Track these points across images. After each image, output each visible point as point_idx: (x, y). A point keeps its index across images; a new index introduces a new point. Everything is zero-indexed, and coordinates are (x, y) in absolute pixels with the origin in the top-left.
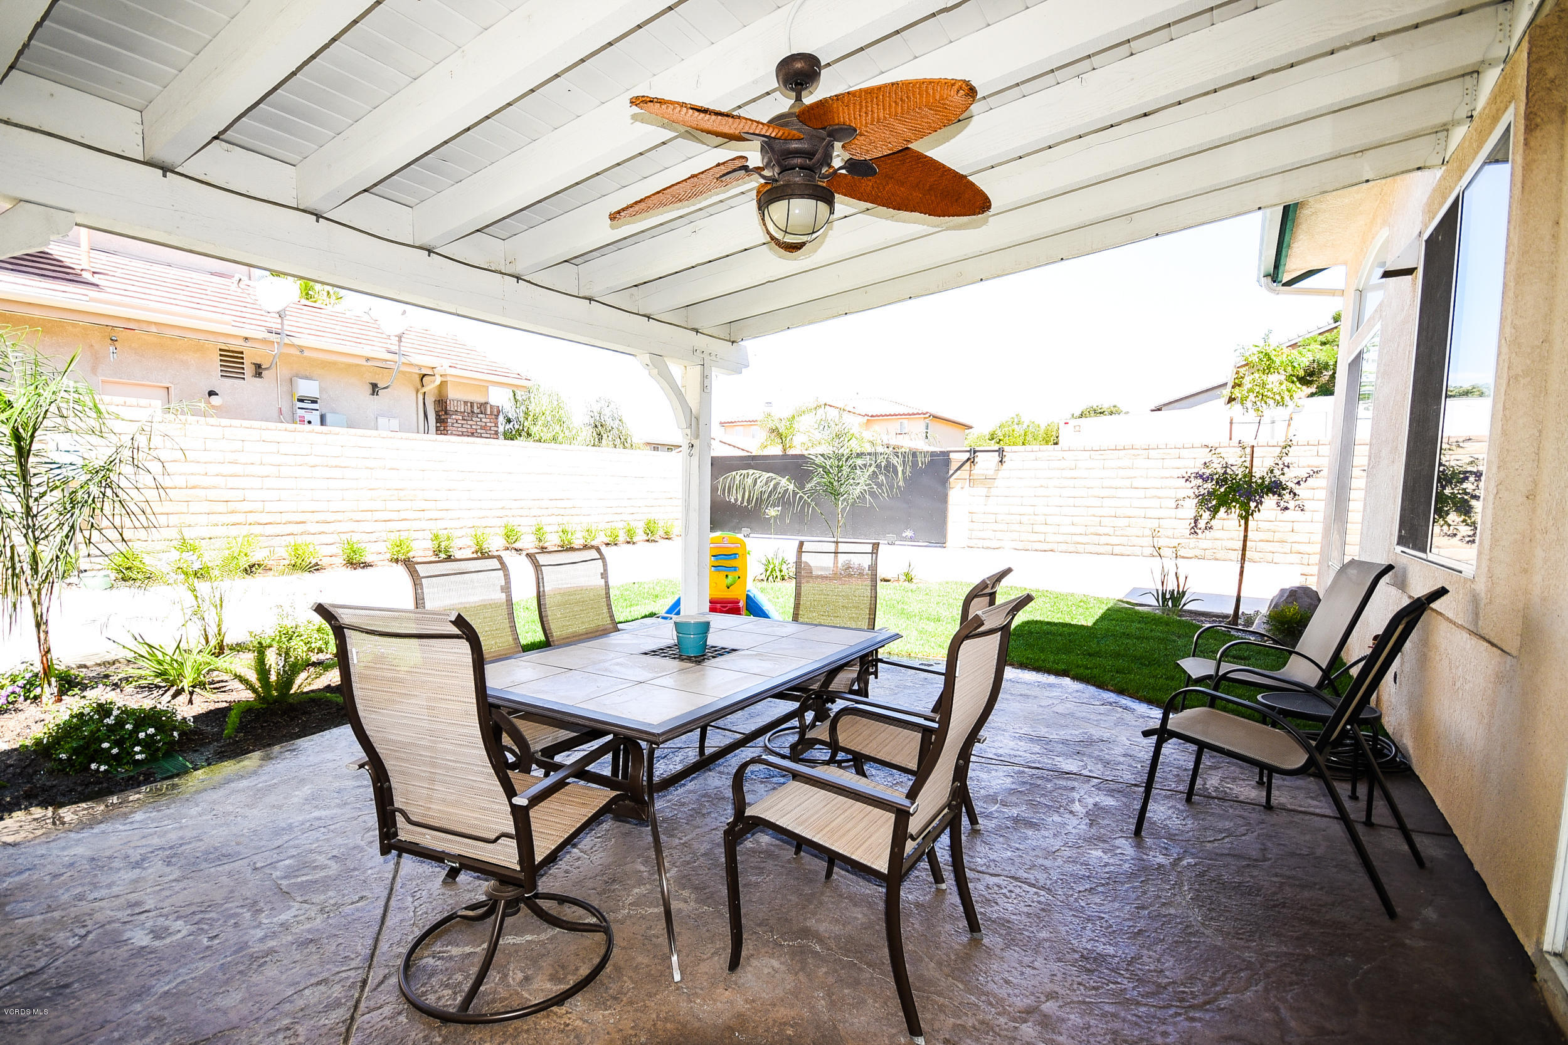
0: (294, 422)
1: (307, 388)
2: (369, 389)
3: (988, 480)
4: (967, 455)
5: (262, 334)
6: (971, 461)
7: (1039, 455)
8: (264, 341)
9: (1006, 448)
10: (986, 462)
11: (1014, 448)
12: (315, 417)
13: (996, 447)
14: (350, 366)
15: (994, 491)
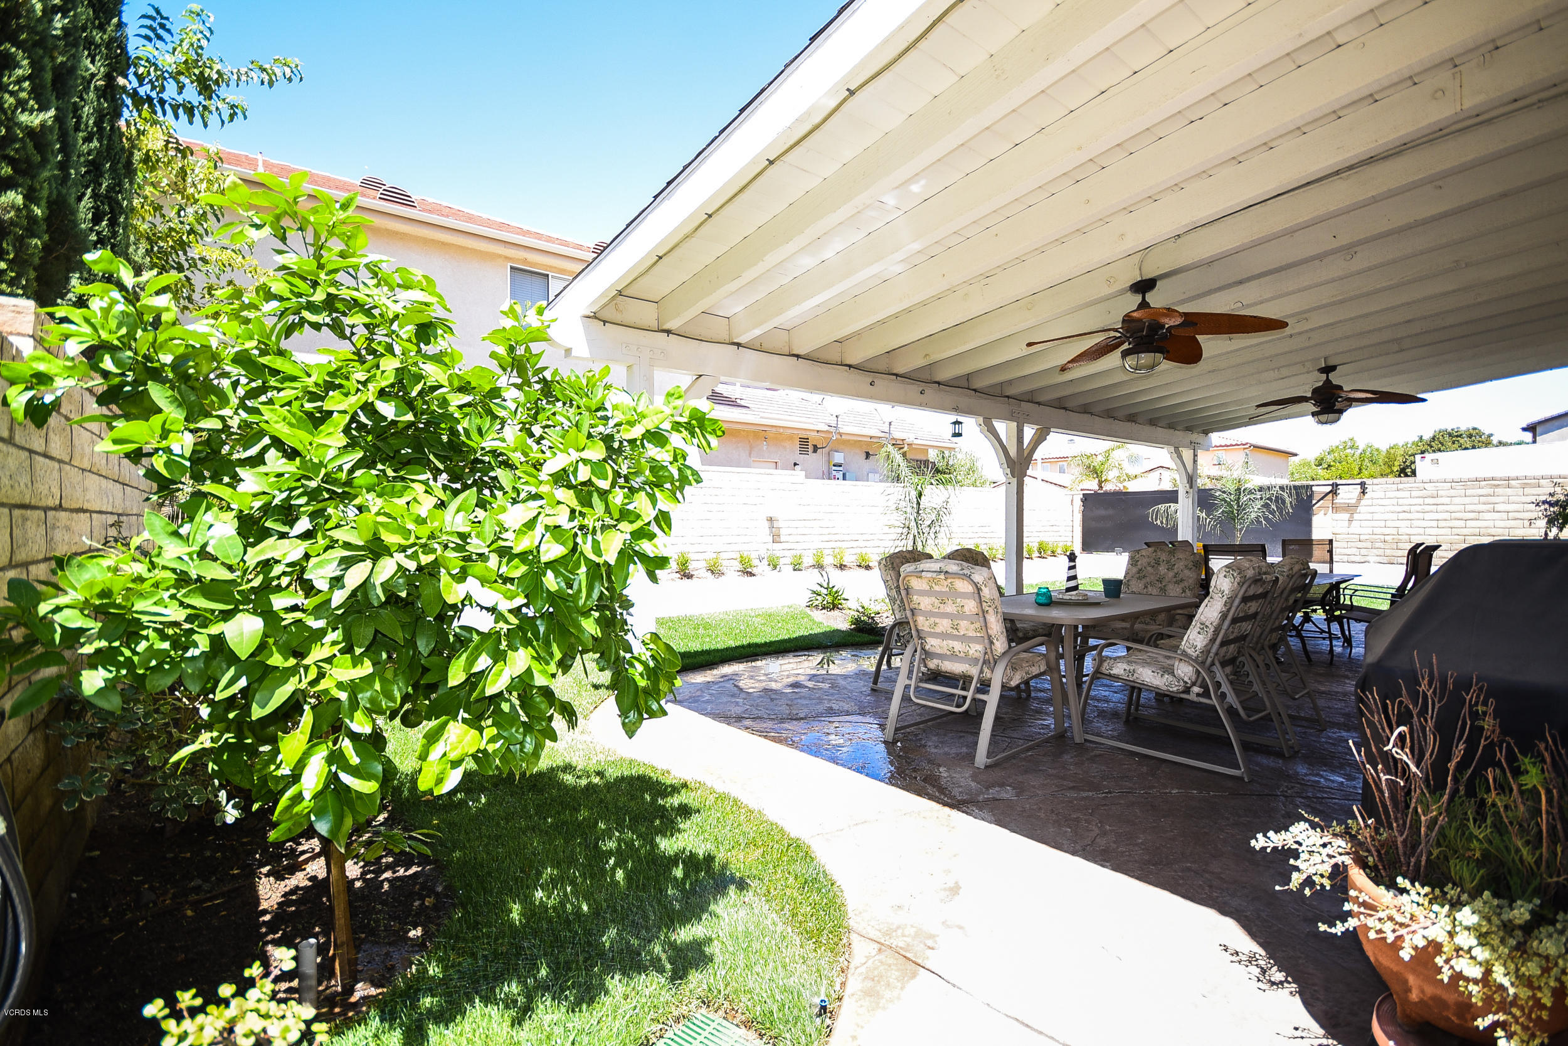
0: (829, 478)
1: (838, 458)
2: (864, 456)
3: (1351, 509)
4: (1330, 488)
5: (826, 428)
6: (1334, 492)
7: (1401, 486)
8: (827, 432)
9: (1368, 481)
10: (1348, 494)
11: (1375, 481)
12: (841, 476)
13: (1358, 481)
14: (856, 441)
15: (1356, 516)
